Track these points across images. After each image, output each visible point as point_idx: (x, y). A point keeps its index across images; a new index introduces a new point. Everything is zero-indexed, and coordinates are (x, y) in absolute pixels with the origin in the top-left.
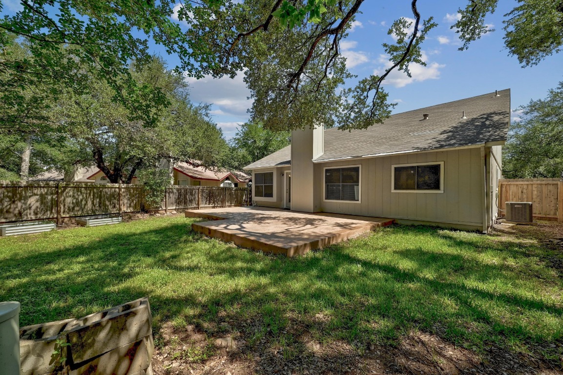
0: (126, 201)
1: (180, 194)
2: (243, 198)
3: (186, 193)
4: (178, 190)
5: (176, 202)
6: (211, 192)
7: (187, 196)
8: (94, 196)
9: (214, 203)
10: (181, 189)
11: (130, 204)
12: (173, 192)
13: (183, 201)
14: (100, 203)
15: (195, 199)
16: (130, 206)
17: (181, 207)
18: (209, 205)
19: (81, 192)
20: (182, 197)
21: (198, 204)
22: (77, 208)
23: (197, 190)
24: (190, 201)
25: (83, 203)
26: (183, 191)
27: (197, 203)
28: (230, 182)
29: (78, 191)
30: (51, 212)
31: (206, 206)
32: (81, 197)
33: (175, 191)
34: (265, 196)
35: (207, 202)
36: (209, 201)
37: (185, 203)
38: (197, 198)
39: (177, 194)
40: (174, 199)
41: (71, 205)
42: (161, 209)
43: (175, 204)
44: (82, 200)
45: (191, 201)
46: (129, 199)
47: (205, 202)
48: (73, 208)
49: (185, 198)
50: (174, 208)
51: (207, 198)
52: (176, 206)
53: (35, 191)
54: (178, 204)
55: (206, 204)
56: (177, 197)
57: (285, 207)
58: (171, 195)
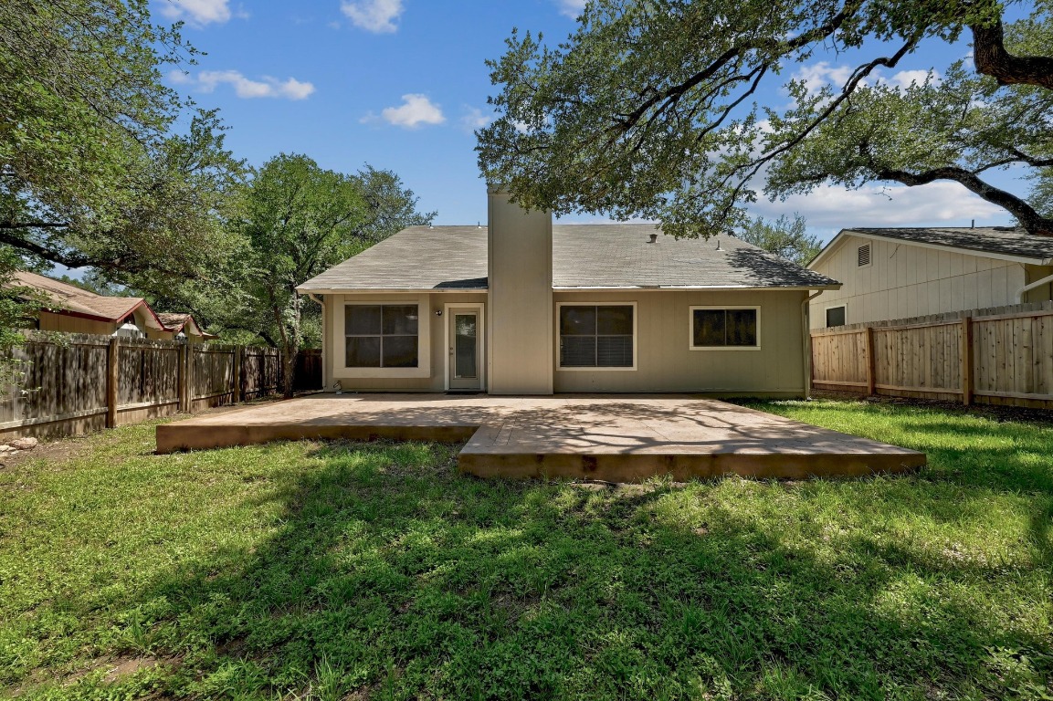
1: (39, 368)
2: (224, 377)
3: (65, 360)
4: (31, 348)
5: (23, 397)
6: (147, 357)
7: (69, 374)
9: (154, 393)
10: (44, 346)
13: (53, 392)
15: (95, 381)
17: (45, 417)
18: (140, 400)
20: (50, 377)
23: (103, 352)
24: (78, 390)
26: (50, 352)
27: (102, 396)
28: (135, 328)
31: (130, 405)
34: (386, 365)
35: (136, 392)
36: (141, 387)
37: (61, 399)
38: (102, 380)
39: (28, 364)
40: (15, 390)
43: (18, 410)
45: (82, 391)
47: (127, 391)
49: (61, 381)
50: (17, 422)
51: (133, 380)
52: (26, 413)
54: (34, 403)
55: (130, 398)
56: (25, 375)
57: (446, 388)
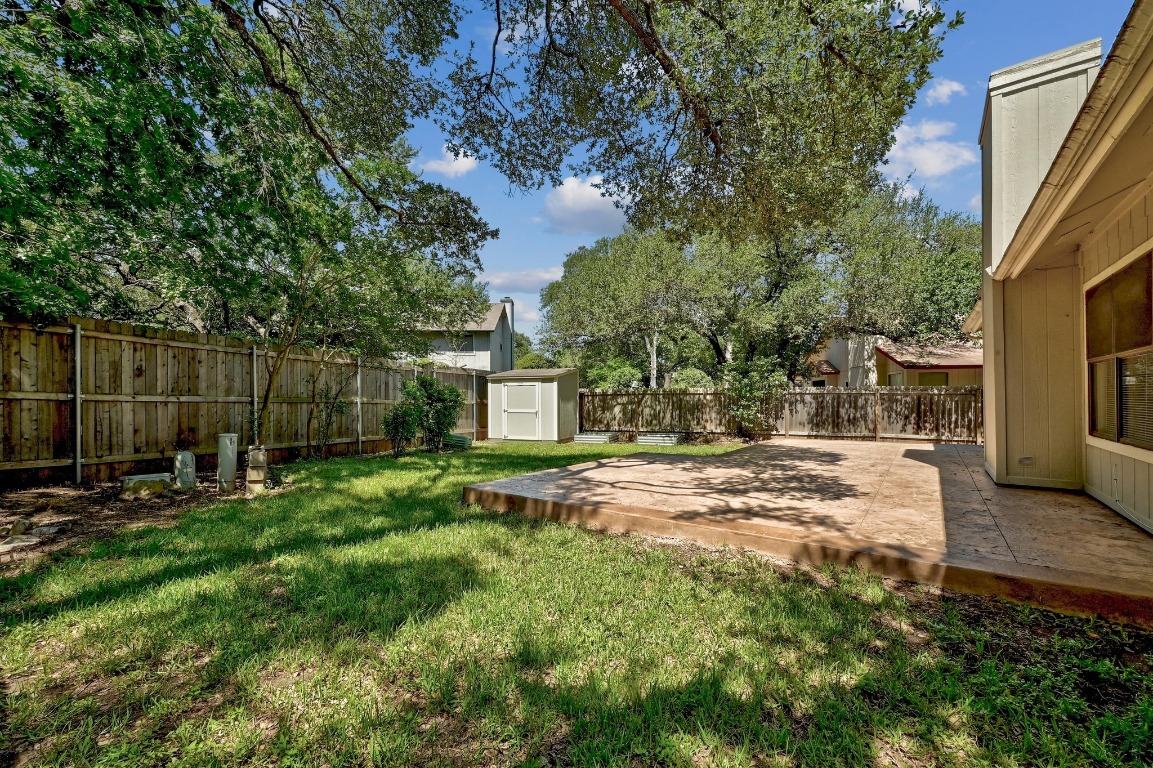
0: (714, 415)
1: (821, 406)
3: (838, 403)
4: (815, 396)
5: (811, 422)
8: (673, 406)
10: (823, 395)
11: (721, 421)
12: (803, 401)
13: (830, 420)
14: (680, 417)
15: (864, 417)
16: (720, 424)
17: (824, 431)
18: (917, 433)
19: (659, 402)
20: (828, 412)
21: (875, 430)
22: (654, 422)
23: (872, 397)
24: (849, 420)
25: (661, 414)
26: (828, 398)
27: (871, 427)
29: (656, 400)
30: (632, 425)
31: (903, 435)
32: (658, 408)
33: (808, 398)
35: (910, 428)
36: (917, 424)
37: (837, 425)
38: (871, 416)
39: (814, 405)
40: (805, 416)
41: (649, 419)
42: (775, 432)
43: (808, 426)
44: (659, 412)
45: (853, 422)
46: (719, 413)
47: (899, 425)
48: (651, 421)
49: (836, 414)
50: (806, 433)
51: (907, 418)
53: (619, 400)
54: (817, 424)
55: (904, 430)
56: (813, 411)
58: (800, 406)
